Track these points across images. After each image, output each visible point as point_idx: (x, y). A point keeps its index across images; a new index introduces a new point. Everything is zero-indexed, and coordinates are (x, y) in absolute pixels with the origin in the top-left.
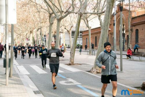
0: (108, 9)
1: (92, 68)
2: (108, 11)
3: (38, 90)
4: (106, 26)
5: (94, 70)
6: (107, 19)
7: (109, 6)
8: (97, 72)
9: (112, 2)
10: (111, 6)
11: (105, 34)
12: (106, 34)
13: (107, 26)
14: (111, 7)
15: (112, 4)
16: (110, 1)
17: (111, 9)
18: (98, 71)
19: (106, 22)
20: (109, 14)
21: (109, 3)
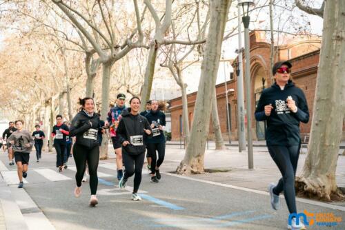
0: (216, 22)
1: (181, 164)
2: (216, 25)
3: (36, 206)
4: (212, 63)
5: (184, 168)
6: (214, 45)
7: (215, 14)
8: (192, 172)
9: (224, 6)
10: (222, 15)
11: (209, 82)
12: (211, 82)
13: (214, 61)
14: (222, 19)
15: (223, 10)
16: (220, 4)
17: (221, 23)
18: (195, 170)
19: (210, 52)
20: (217, 35)
21: (217, 8)
